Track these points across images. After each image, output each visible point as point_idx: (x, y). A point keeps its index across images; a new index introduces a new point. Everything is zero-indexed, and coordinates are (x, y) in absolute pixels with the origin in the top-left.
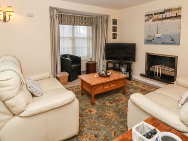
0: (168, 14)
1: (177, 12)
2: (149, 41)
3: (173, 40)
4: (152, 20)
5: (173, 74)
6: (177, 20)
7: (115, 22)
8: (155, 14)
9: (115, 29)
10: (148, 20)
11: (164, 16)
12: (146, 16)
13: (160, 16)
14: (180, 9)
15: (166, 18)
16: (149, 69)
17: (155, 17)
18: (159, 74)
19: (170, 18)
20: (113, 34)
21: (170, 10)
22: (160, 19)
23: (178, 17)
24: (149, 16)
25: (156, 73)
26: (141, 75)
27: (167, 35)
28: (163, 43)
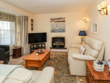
0: (61, 20)
1: (64, 19)
2: (53, 31)
3: (63, 30)
4: (54, 22)
5: (63, 44)
6: (64, 23)
7: (32, 21)
8: (55, 19)
9: (32, 25)
10: (52, 21)
11: (59, 21)
12: (51, 19)
13: (57, 20)
14: (65, 18)
15: (60, 21)
16: (53, 44)
17: (55, 20)
18: (58, 45)
19: (62, 21)
20: (32, 28)
21: (61, 18)
22: (57, 22)
23: (64, 21)
24: (52, 20)
25: (57, 45)
26: (50, 48)
27: (60, 28)
28: (59, 32)
